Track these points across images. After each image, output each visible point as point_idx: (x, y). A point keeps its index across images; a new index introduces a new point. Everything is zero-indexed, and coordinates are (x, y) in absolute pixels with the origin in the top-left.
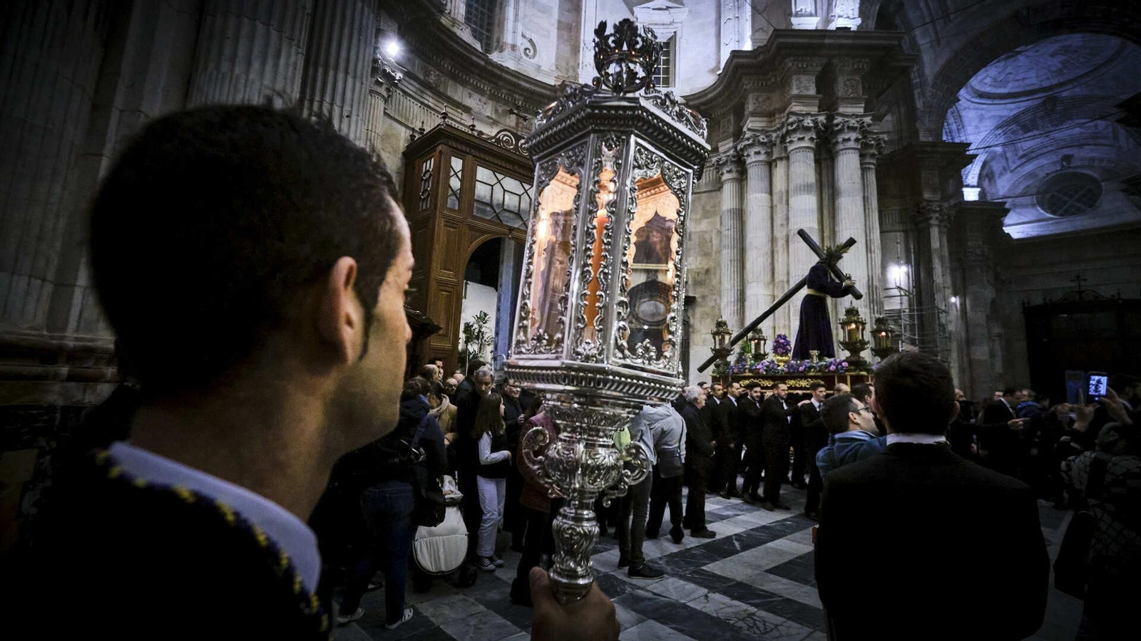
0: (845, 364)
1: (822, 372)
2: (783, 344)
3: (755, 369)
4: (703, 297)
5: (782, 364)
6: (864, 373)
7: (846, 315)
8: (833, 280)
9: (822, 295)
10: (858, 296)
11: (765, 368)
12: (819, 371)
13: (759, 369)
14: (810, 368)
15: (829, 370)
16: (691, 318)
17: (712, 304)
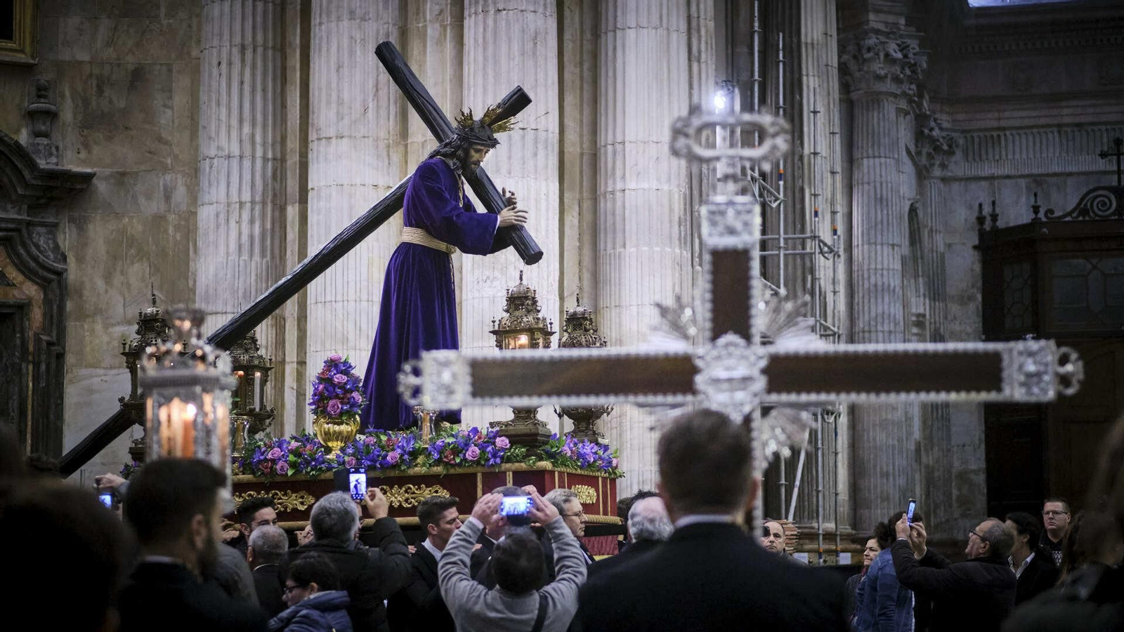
0: (502, 442)
1: (446, 464)
2: (342, 386)
3: (260, 462)
4: (121, 178)
5: (336, 445)
6: (546, 464)
7: (507, 311)
8: (469, 206)
9: (442, 246)
10: (531, 256)
11: (291, 458)
12: (438, 462)
13: (274, 461)
14: (414, 454)
15: (465, 459)
16: (71, 259)
17: (153, 207)
